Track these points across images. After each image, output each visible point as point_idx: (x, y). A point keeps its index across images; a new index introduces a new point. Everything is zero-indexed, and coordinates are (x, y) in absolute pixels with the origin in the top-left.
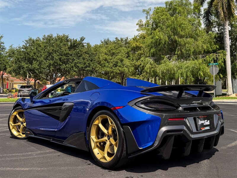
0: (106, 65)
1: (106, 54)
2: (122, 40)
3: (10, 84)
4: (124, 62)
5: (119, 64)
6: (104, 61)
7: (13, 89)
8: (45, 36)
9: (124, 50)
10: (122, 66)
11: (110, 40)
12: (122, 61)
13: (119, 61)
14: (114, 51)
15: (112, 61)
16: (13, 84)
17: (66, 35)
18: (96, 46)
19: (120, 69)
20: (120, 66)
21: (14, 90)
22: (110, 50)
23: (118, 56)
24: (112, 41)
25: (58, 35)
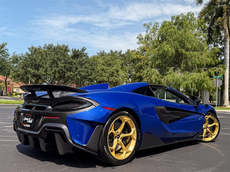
0: (103, 75)
1: (103, 65)
2: (116, 52)
3: (11, 87)
4: (119, 73)
5: (115, 75)
6: (102, 71)
7: (14, 92)
8: (46, 45)
9: (119, 62)
10: (117, 76)
11: (105, 51)
12: (117, 71)
13: (115, 71)
14: (110, 62)
15: (108, 71)
16: (13, 88)
17: (66, 45)
18: (94, 57)
19: (116, 78)
20: (116, 77)
21: (14, 94)
22: (107, 61)
23: (114, 67)
24: (107, 53)
25: (58, 44)
